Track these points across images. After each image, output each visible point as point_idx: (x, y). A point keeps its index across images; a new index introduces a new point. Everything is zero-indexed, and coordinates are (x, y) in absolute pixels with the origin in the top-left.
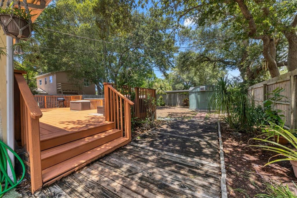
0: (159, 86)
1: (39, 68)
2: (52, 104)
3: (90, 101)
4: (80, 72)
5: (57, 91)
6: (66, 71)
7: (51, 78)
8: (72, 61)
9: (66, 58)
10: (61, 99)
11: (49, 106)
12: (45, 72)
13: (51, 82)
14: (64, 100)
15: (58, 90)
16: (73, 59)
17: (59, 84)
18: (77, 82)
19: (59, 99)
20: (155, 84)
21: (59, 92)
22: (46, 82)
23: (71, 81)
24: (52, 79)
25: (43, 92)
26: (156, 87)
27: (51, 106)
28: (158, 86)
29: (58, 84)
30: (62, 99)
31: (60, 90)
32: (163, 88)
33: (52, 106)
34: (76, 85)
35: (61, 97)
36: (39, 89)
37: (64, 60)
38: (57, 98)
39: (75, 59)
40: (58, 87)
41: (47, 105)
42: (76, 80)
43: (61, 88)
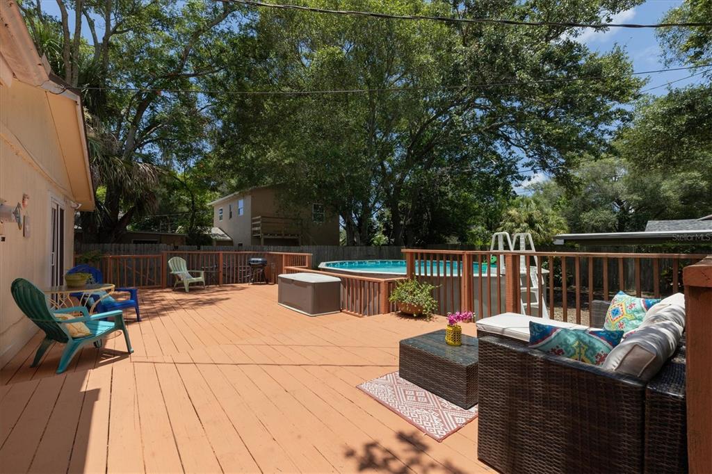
0: (524, 218)
1: (222, 183)
2: (237, 273)
3: (339, 280)
4: (308, 185)
5: (252, 235)
6: (273, 187)
7: (241, 203)
8: (289, 156)
9: (274, 151)
10: (257, 261)
11: (229, 277)
12: (233, 189)
13: (242, 213)
14: (264, 264)
15: (254, 232)
16: (293, 151)
17: (257, 218)
18: (297, 213)
19: (253, 259)
20: (510, 212)
21: (256, 239)
22: (231, 213)
23: (282, 210)
24: (242, 205)
25: (222, 236)
26: (512, 221)
27: (233, 278)
28: (519, 218)
29: (254, 218)
30: (260, 259)
31: (258, 232)
32: (537, 225)
33: (237, 279)
34: (294, 219)
35: (257, 256)
36: (215, 230)
37: (271, 154)
38: (249, 258)
39: (298, 150)
40: (254, 226)
41: (224, 275)
42: (295, 208)
43: (260, 228)
